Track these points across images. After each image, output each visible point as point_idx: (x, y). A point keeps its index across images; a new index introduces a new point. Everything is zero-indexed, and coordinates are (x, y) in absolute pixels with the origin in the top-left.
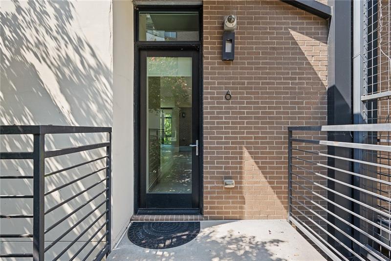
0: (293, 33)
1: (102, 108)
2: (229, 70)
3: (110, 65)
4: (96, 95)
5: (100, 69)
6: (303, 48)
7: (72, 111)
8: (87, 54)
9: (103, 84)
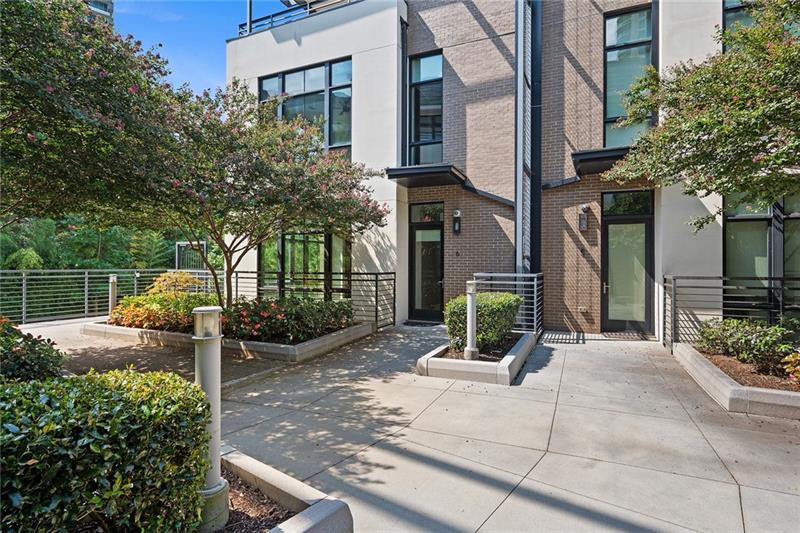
0: (496, 216)
1: (392, 264)
2: (458, 239)
3: (395, 244)
4: (390, 257)
5: (391, 247)
6: (501, 225)
7: (382, 265)
8: (386, 240)
9: (393, 254)
